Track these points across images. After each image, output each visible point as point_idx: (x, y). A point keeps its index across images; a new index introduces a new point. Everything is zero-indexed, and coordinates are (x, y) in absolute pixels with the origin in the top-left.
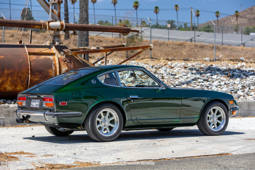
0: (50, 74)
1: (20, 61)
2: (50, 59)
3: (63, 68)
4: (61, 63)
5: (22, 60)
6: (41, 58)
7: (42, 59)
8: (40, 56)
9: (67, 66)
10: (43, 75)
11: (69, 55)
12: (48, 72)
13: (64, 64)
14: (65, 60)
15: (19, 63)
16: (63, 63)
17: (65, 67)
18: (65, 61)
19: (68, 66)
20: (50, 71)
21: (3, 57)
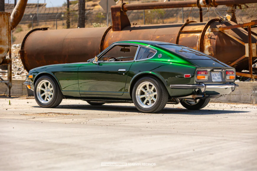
3: (206, 45)
5: (172, 39)
9: (210, 42)
11: (217, 32)
14: (210, 36)
16: (207, 40)
17: (208, 45)
19: (212, 43)
21: (159, 37)
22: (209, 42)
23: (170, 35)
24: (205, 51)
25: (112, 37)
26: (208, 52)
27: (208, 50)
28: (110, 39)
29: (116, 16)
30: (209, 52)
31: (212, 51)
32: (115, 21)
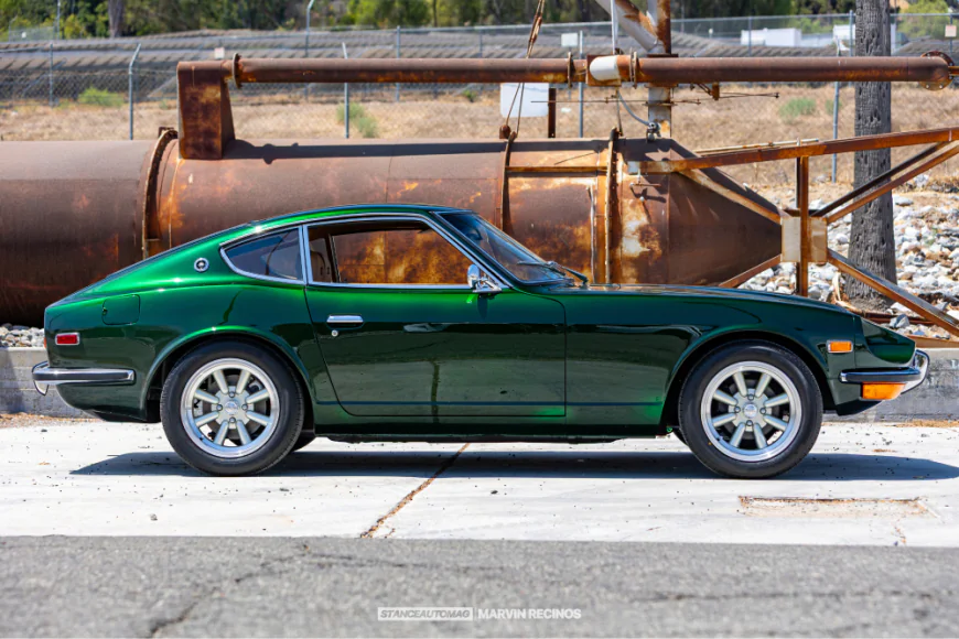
0: (580, 242)
1: (473, 197)
2: (585, 187)
3: (630, 219)
4: (625, 201)
5: (479, 194)
6: (550, 187)
7: (554, 191)
8: (548, 180)
9: (647, 211)
10: (555, 246)
12: (571, 236)
13: (633, 206)
14: (639, 190)
15: (466, 205)
16: (631, 201)
17: (638, 217)
18: (637, 196)
19: (651, 211)
20: (580, 231)
21: (414, 185)
22: (640, 208)
23: (462, 180)
24: (624, 239)
25: (191, 180)
26: (639, 245)
27: (637, 237)
28: (184, 187)
29: (203, 100)
30: (643, 245)
31: (653, 240)
32: (196, 118)
